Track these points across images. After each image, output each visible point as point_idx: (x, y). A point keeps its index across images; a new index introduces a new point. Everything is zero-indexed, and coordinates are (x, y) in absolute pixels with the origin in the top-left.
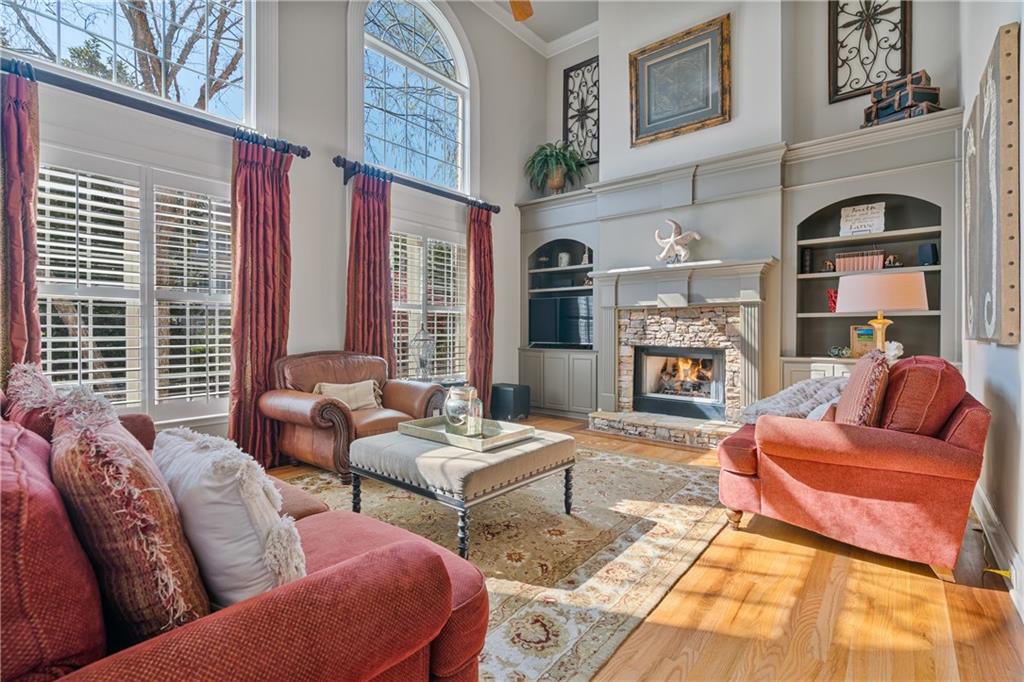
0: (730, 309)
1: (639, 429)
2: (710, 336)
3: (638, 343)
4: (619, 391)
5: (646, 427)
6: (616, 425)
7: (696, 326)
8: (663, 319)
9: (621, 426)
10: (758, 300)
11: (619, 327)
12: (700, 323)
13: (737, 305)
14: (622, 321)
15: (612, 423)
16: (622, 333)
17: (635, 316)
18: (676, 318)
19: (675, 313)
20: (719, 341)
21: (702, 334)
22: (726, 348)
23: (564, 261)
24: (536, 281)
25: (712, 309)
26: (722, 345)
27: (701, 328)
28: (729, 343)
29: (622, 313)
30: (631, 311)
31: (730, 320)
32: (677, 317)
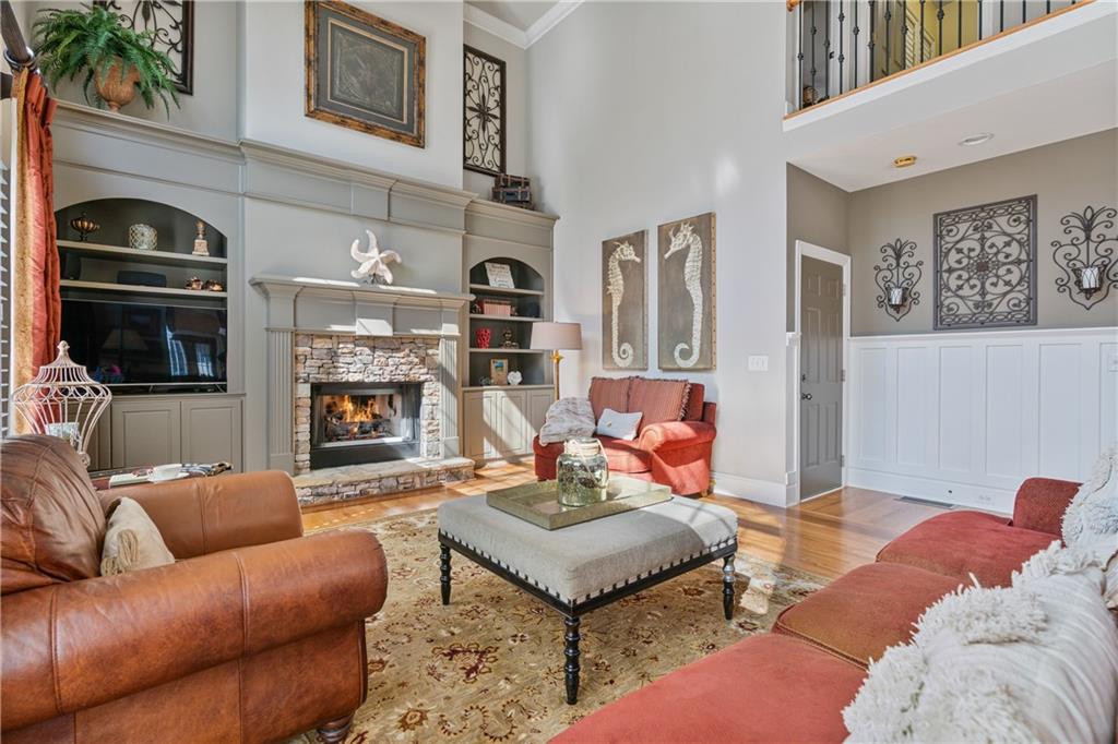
0: (432, 342)
1: (360, 487)
2: (411, 369)
3: (324, 378)
4: (297, 446)
5: (368, 481)
6: (326, 490)
7: (398, 357)
8: (357, 349)
9: (334, 490)
10: (457, 334)
11: (296, 358)
12: (401, 354)
13: (438, 338)
14: (301, 350)
15: (320, 490)
16: (300, 366)
17: (319, 344)
18: (373, 349)
19: (374, 343)
20: (419, 374)
21: (404, 367)
22: (426, 381)
23: (144, 241)
24: (71, 263)
25: (413, 340)
26: (422, 378)
27: (402, 361)
28: (428, 376)
29: (300, 338)
30: (312, 336)
31: (430, 352)
32: (374, 347)
